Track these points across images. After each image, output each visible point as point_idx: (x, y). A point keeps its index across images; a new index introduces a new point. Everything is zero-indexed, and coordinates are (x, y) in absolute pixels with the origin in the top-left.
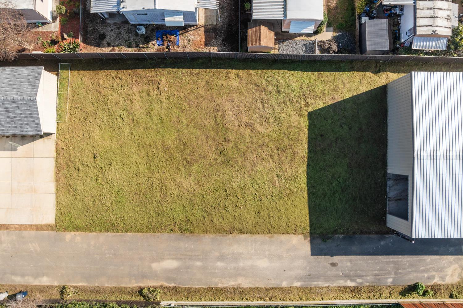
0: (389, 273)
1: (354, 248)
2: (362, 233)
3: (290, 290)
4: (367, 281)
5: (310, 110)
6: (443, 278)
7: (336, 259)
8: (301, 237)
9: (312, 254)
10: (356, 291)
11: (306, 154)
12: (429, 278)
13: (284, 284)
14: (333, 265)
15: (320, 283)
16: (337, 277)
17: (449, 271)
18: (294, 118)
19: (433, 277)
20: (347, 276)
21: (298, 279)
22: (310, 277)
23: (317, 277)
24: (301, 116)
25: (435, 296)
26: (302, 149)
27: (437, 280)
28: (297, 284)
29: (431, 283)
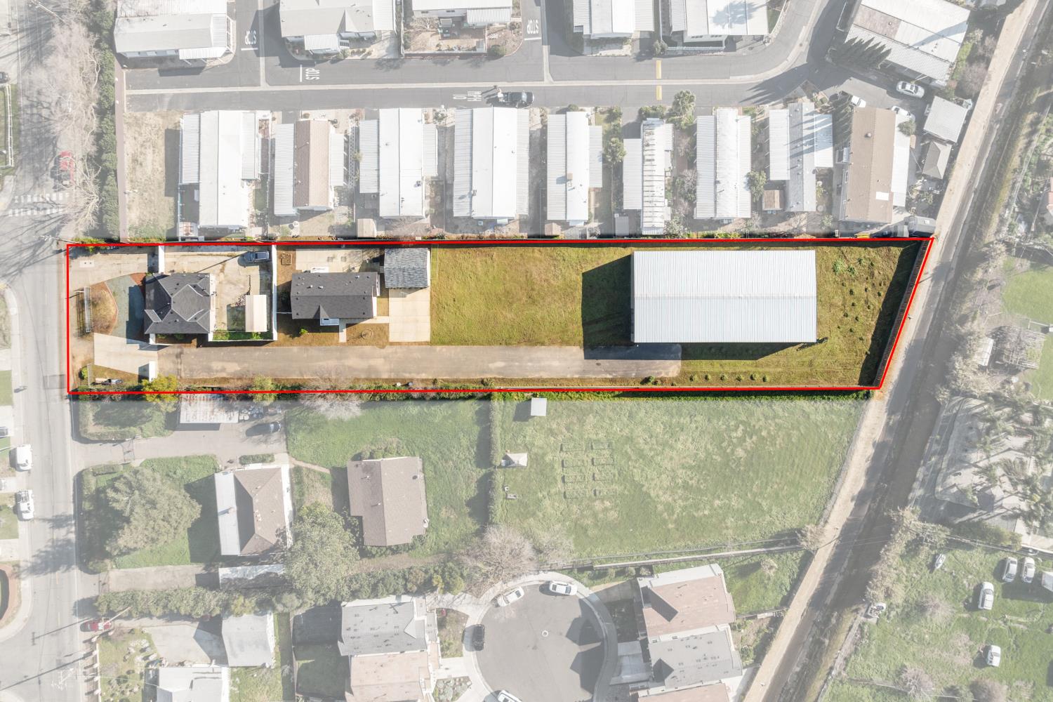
0: (633, 370)
1: (611, 354)
2: (616, 345)
3: (572, 379)
4: (619, 375)
5: (584, 271)
6: (667, 373)
7: (600, 361)
8: (578, 347)
9: (586, 358)
10: (613, 381)
11: (581, 297)
12: (658, 373)
13: (569, 376)
14: (598, 364)
15: (590, 376)
16: (600, 372)
17: (671, 369)
18: (574, 276)
19: (661, 373)
20: (607, 372)
21: (578, 373)
22: (584, 372)
23: (589, 372)
24: (578, 274)
25: (662, 384)
26: (579, 294)
27: (663, 375)
28: (577, 376)
29: (659, 377)
